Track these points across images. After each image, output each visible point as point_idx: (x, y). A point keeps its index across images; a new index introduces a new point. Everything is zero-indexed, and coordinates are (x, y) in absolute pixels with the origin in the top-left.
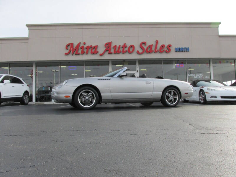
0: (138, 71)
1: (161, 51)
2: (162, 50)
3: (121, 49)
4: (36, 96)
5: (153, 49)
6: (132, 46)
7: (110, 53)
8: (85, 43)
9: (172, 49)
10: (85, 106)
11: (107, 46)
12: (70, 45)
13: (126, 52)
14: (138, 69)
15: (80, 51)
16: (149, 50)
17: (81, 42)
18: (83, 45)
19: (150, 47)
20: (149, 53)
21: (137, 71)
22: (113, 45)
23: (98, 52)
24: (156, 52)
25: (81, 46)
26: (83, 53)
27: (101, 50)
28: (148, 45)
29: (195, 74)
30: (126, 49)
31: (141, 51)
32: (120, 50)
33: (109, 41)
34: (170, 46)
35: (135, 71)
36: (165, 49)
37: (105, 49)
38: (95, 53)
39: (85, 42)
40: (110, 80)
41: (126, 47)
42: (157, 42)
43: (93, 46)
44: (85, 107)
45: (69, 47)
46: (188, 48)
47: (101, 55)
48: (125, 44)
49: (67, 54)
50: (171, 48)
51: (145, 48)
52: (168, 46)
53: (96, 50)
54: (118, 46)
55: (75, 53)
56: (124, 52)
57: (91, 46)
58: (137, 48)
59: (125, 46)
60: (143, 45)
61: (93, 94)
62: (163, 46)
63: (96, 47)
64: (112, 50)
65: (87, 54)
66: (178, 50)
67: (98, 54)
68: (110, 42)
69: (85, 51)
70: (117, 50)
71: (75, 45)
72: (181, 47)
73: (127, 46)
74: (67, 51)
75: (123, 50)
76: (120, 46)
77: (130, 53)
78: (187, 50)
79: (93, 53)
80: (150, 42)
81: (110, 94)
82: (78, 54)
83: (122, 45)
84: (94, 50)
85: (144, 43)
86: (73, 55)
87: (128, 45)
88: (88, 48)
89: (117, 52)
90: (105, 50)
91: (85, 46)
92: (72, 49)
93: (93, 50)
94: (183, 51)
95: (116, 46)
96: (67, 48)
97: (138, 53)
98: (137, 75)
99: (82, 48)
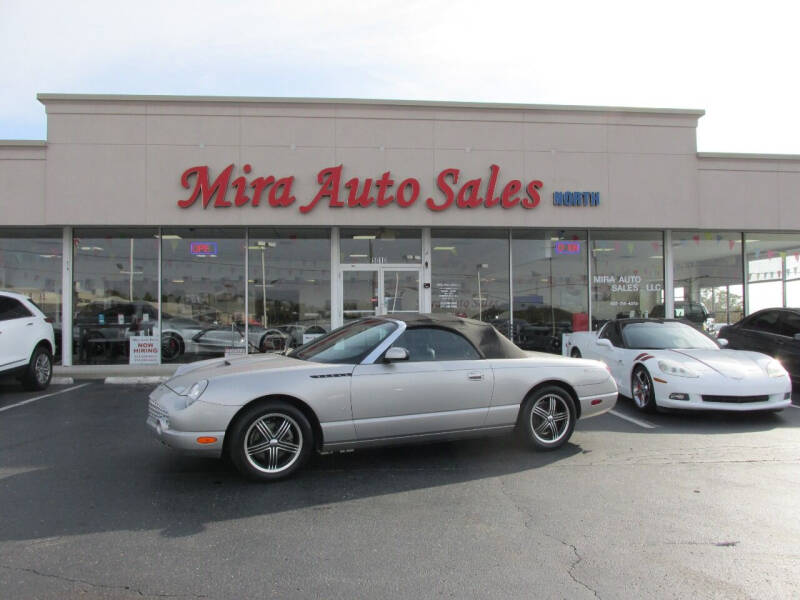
0: (429, 265)
1: (505, 203)
2: (511, 199)
3: (374, 193)
5: (482, 193)
6: (412, 184)
7: (336, 205)
8: (247, 169)
9: (545, 195)
10: (266, 468)
11: (325, 179)
12: (201, 172)
13: (391, 200)
14: (427, 258)
15: (231, 195)
16: (470, 196)
17: (236, 164)
18: (243, 175)
19: (473, 186)
20: (469, 207)
21: (427, 264)
22: (346, 177)
23: (293, 200)
24: (489, 204)
25: (235, 176)
26: (241, 201)
27: (305, 192)
28: (463, 180)
29: (617, 279)
30: (391, 192)
31: (440, 200)
32: (369, 196)
33: (333, 165)
34: (537, 185)
35: (419, 265)
36: (522, 195)
37: (317, 189)
38: (286, 202)
39: (250, 163)
40: (350, 375)
41: (390, 184)
42: (495, 169)
43: (278, 178)
44: (268, 471)
45: (193, 181)
46: (597, 195)
47: (305, 210)
48: (386, 175)
49: (184, 205)
50: (540, 192)
51: (456, 189)
52: (531, 184)
53: (287, 191)
54: (362, 181)
55: (213, 202)
56: (382, 203)
57: (271, 179)
58: (429, 190)
59: (385, 182)
60: (448, 181)
61: (293, 428)
62: (514, 186)
63: (287, 183)
64: (344, 196)
65: (256, 204)
66: (566, 200)
67: (296, 207)
68: (338, 165)
69: (250, 193)
70: (358, 195)
71: (214, 176)
72: (572, 191)
73: (392, 182)
74: (186, 195)
75: (382, 193)
76: (369, 182)
77: (404, 205)
78: (592, 199)
79: (276, 204)
80: (473, 169)
81: (350, 422)
82: (222, 204)
83: (376, 176)
84: (279, 194)
85: (453, 173)
86: (206, 206)
87: (399, 178)
88: (260, 184)
89: (361, 202)
90: (320, 193)
91: (250, 178)
92: (203, 186)
93: (279, 191)
94: (578, 205)
95: (354, 183)
96: (185, 183)
97: (430, 204)
98: (425, 276)
99: (240, 184)
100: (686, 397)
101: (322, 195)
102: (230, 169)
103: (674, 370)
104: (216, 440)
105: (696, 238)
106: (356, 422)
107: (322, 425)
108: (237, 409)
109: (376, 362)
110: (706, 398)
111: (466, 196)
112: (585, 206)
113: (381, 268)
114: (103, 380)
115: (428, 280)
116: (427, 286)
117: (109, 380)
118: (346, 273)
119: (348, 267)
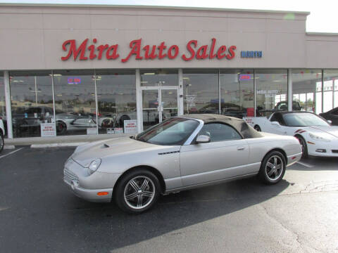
1: (219, 57)
2: (221, 55)
3: (157, 52)
4: (12, 121)
5: (208, 52)
6: (175, 48)
7: (139, 58)
8: (95, 41)
9: (237, 53)
10: (136, 206)
11: (133, 46)
12: (72, 43)
13: (165, 56)
14: (181, 83)
15: (87, 54)
16: (202, 54)
17: (89, 39)
18: (93, 44)
19: (204, 48)
20: (202, 59)
21: (181, 86)
22: (143, 45)
23: (118, 56)
24: (211, 57)
25: (89, 44)
26: (92, 57)
27: (124, 52)
28: (199, 46)
29: (267, 91)
30: (165, 52)
31: (188, 55)
32: (155, 54)
33: (136, 39)
34: (234, 48)
35: (177, 87)
36: (226, 53)
37: (130, 50)
38: (115, 57)
39: (96, 38)
40: (179, 152)
41: (165, 48)
42: (214, 40)
43: (110, 45)
44: (137, 208)
45: (68, 47)
46: (261, 52)
47: (124, 61)
48: (163, 43)
49: (64, 59)
50: (235, 51)
51: (196, 50)
52: (231, 48)
53: (115, 52)
54: (151, 46)
55: (78, 58)
56: (161, 57)
57: (107, 46)
58: (183, 51)
59: (162, 47)
60: (192, 46)
61: (150, 184)
62: (223, 48)
63: (115, 48)
64: (142, 54)
65: (100, 58)
66: (246, 55)
67: (120, 59)
68: (139, 39)
69: (97, 53)
70: (149, 53)
71: (78, 45)
72: (250, 51)
74: (65, 54)
75: (161, 53)
76: (154, 47)
77: (171, 58)
78: (259, 55)
79: (109, 58)
80: (204, 41)
81: (179, 178)
82: (83, 59)
83: (158, 44)
84: (111, 53)
85: (194, 43)
86: (75, 59)
87: (168, 45)
88: (101, 48)
89: (150, 57)
91: (97, 46)
92: (73, 49)
93: (111, 52)
94: (252, 57)
95: (148, 47)
96: (64, 49)
97: (184, 58)
98: (180, 92)
99: (92, 48)
100: (324, 151)
101: (132, 53)
102: (86, 41)
103: (317, 138)
104: (108, 193)
105: (302, 73)
106: (183, 177)
107: (165, 180)
108: (120, 175)
109: (191, 144)
110: (334, 151)
111: (201, 54)
112: (255, 57)
113: (159, 88)
115: (182, 94)
116: (181, 96)
117: (33, 146)
118: (143, 91)
119: (144, 88)
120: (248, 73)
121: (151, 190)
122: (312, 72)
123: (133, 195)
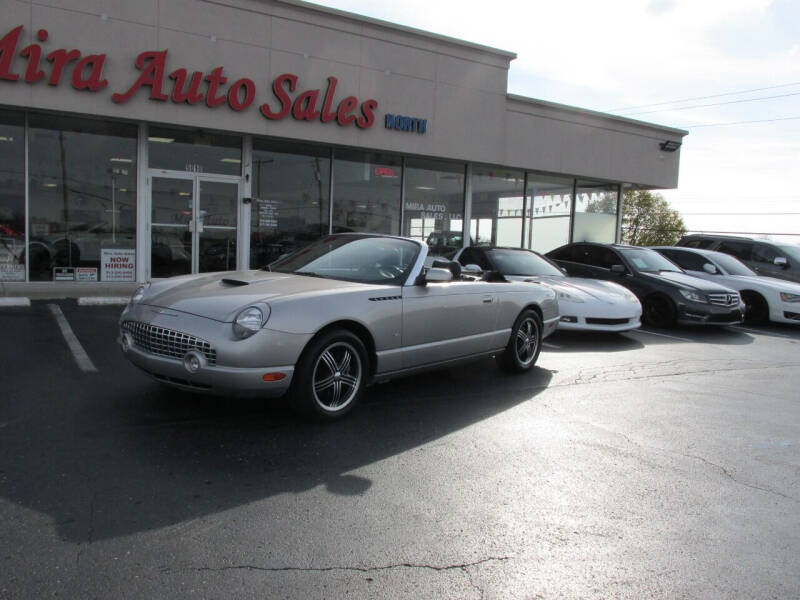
0: (250, 178)
1: (340, 120)
3: (203, 89)
5: (318, 106)
6: (246, 86)
7: (157, 98)
8: (43, 35)
9: (379, 115)
11: (146, 65)
13: (221, 100)
14: (248, 170)
15: (19, 67)
16: (304, 108)
17: (27, 27)
18: (37, 43)
19: (309, 97)
20: (305, 119)
21: (247, 177)
22: (172, 67)
23: (105, 84)
24: (323, 118)
25: (26, 42)
26: (33, 78)
27: (121, 77)
28: (301, 89)
29: (426, 206)
30: (222, 92)
31: (275, 108)
32: (199, 92)
33: (153, 47)
34: (372, 105)
35: (239, 177)
37: (135, 76)
38: (94, 86)
39: (46, 29)
40: (400, 297)
41: (223, 82)
42: (332, 82)
43: (85, 53)
44: (331, 409)
46: (425, 122)
47: (119, 99)
48: (219, 71)
50: (374, 112)
51: (292, 97)
52: (366, 104)
53: (97, 72)
54: (190, 72)
56: (211, 103)
57: (76, 53)
58: (264, 96)
59: (216, 78)
60: (285, 88)
62: (350, 102)
63: (96, 62)
64: (167, 88)
65: (53, 83)
66: (396, 124)
67: (107, 94)
68: (161, 50)
69: (46, 69)
70: (185, 90)
72: (404, 115)
73: (225, 79)
75: (213, 92)
76: (197, 75)
77: (236, 107)
79: (84, 87)
80: (311, 80)
82: (6, 77)
83: (206, 70)
84: (86, 75)
85: (290, 80)
87: (233, 75)
88: (60, 58)
89: (187, 98)
90: (140, 80)
91: (47, 49)
93: (87, 72)
94: (407, 130)
95: (182, 73)
97: (265, 112)
98: (246, 190)
99: (32, 53)
100: (574, 319)
101: (141, 84)
102: (17, 33)
105: (491, 175)
106: (404, 349)
107: (379, 354)
109: (415, 285)
110: (590, 321)
112: (412, 131)
113: (196, 177)
114: (75, 301)
115: (248, 195)
116: (246, 201)
117: (83, 301)
118: (155, 180)
119: (158, 173)
120: (391, 164)
121: (354, 372)
122: (508, 176)
123: (327, 382)
